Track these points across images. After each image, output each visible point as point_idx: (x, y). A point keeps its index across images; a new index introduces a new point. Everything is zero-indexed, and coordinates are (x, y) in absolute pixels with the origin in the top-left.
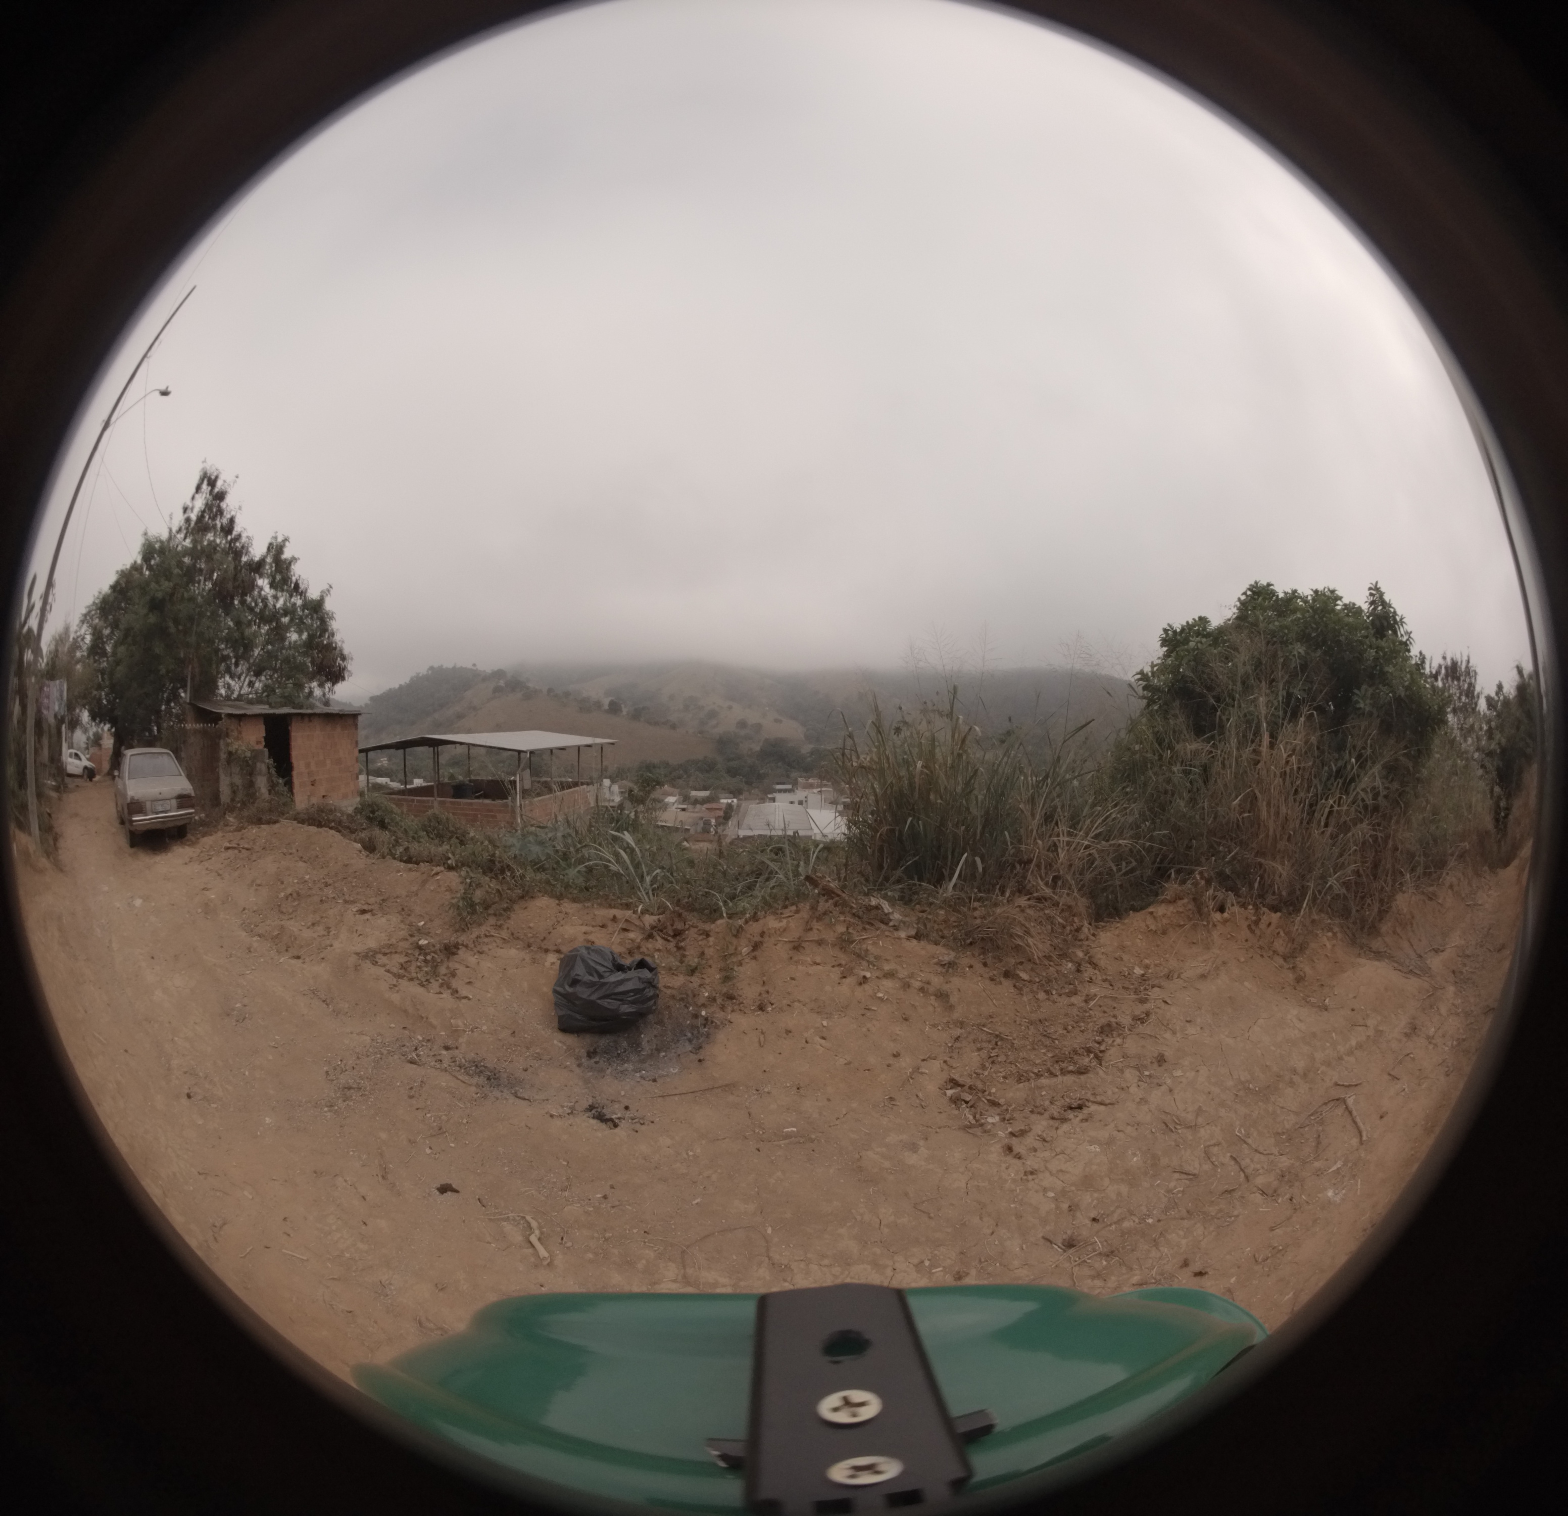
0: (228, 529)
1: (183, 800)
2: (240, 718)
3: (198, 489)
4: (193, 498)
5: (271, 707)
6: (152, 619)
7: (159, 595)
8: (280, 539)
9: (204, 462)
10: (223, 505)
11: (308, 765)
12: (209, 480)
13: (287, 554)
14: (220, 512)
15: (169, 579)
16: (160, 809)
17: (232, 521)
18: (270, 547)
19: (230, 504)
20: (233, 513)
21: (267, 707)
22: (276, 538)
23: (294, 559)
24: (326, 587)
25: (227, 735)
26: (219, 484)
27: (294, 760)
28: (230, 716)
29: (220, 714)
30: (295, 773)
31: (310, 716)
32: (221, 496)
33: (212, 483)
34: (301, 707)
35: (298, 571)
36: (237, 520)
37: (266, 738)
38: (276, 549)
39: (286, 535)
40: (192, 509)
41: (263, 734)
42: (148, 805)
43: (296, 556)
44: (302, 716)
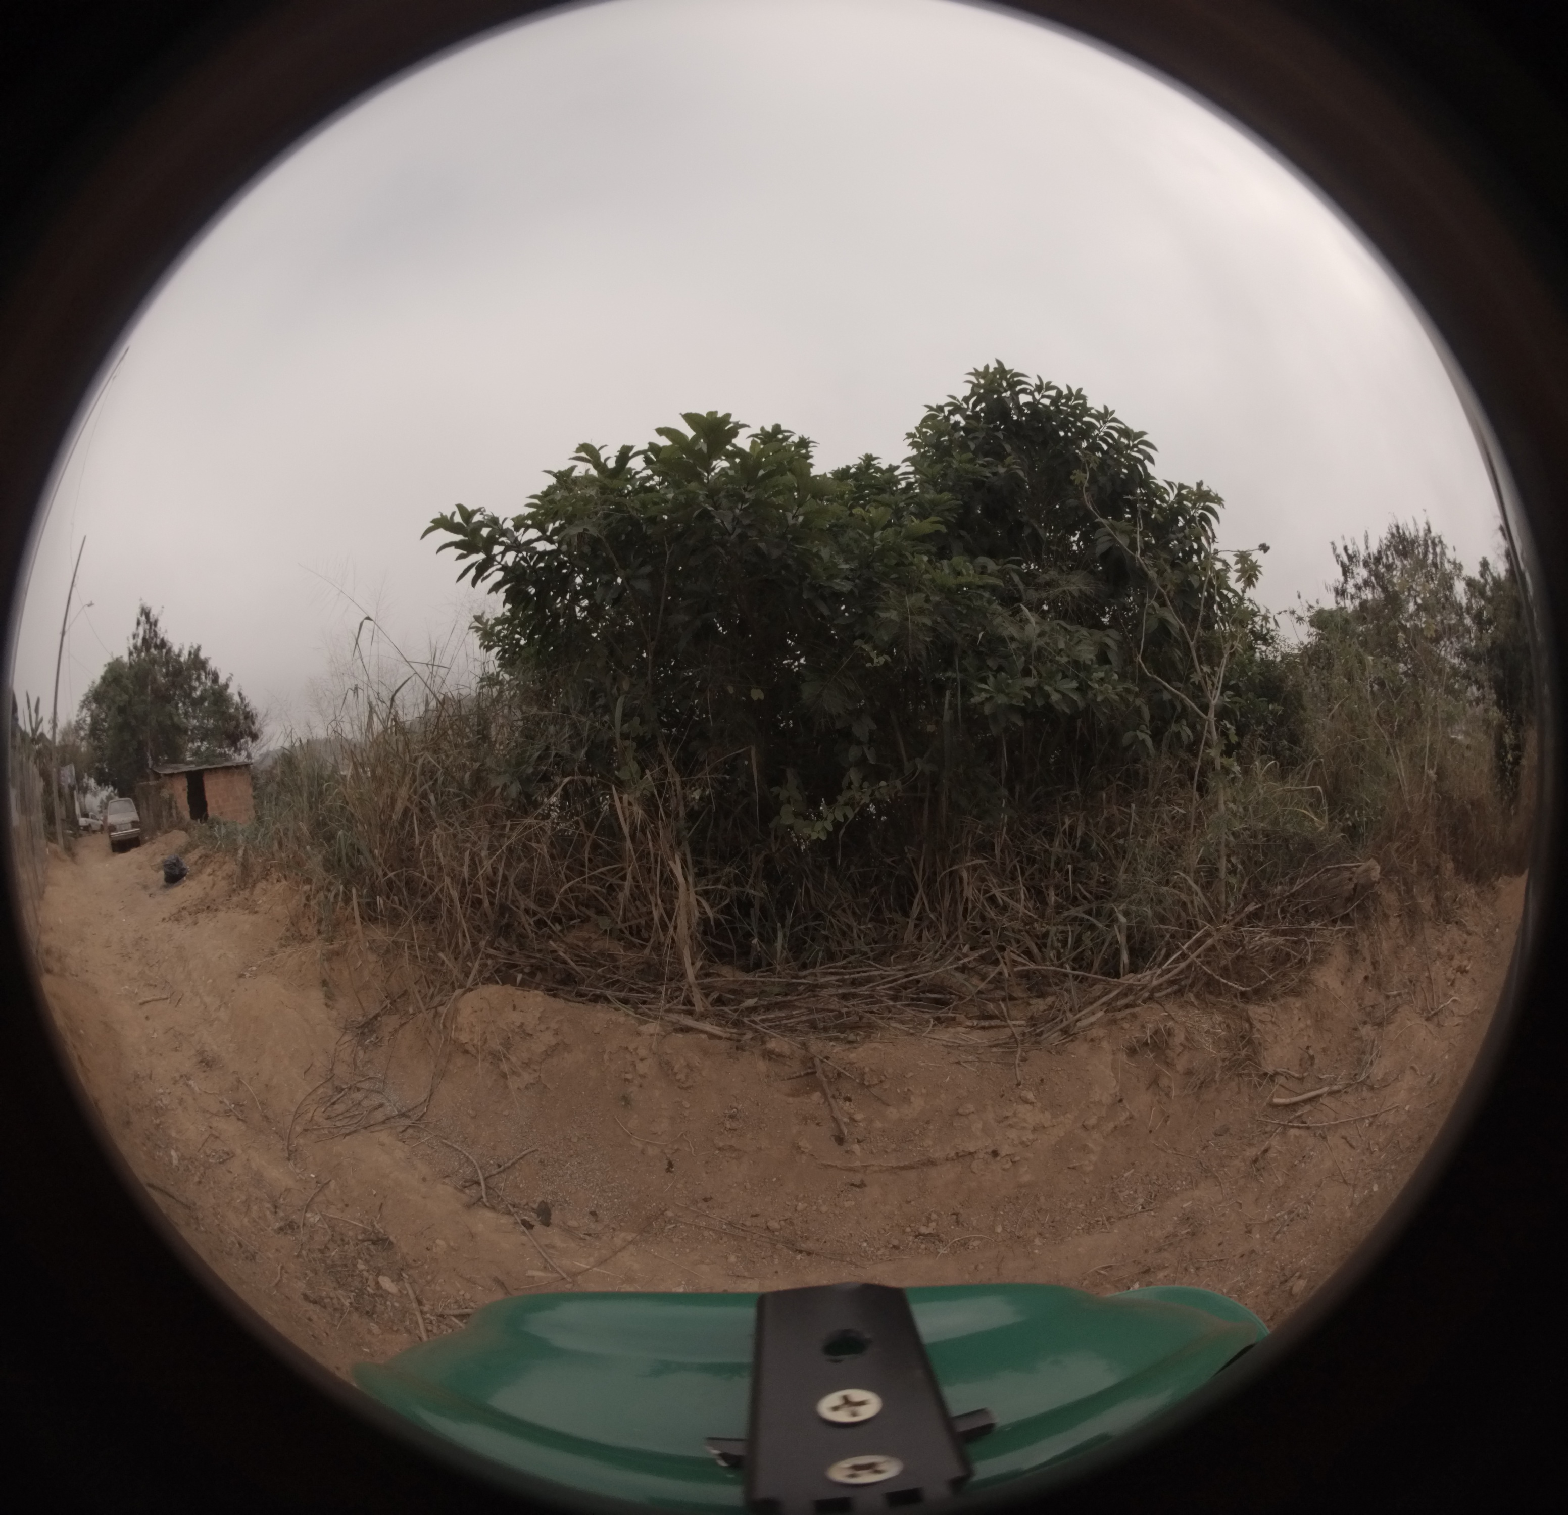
0: (163, 644)
2: (172, 775)
4: (137, 628)
6: (120, 719)
7: (122, 704)
8: (195, 647)
9: (141, 600)
10: (157, 629)
11: (217, 802)
12: (146, 612)
13: (202, 655)
15: (127, 692)
17: (164, 639)
20: (161, 636)
22: (192, 647)
23: (208, 657)
25: (164, 787)
26: (151, 615)
27: (208, 800)
28: (166, 775)
30: (209, 808)
31: (216, 769)
34: (213, 764)
35: (212, 665)
36: (167, 639)
37: (190, 787)
38: (195, 655)
40: (138, 635)
41: (186, 784)
42: (118, 827)
43: (208, 655)
44: (210, 770)
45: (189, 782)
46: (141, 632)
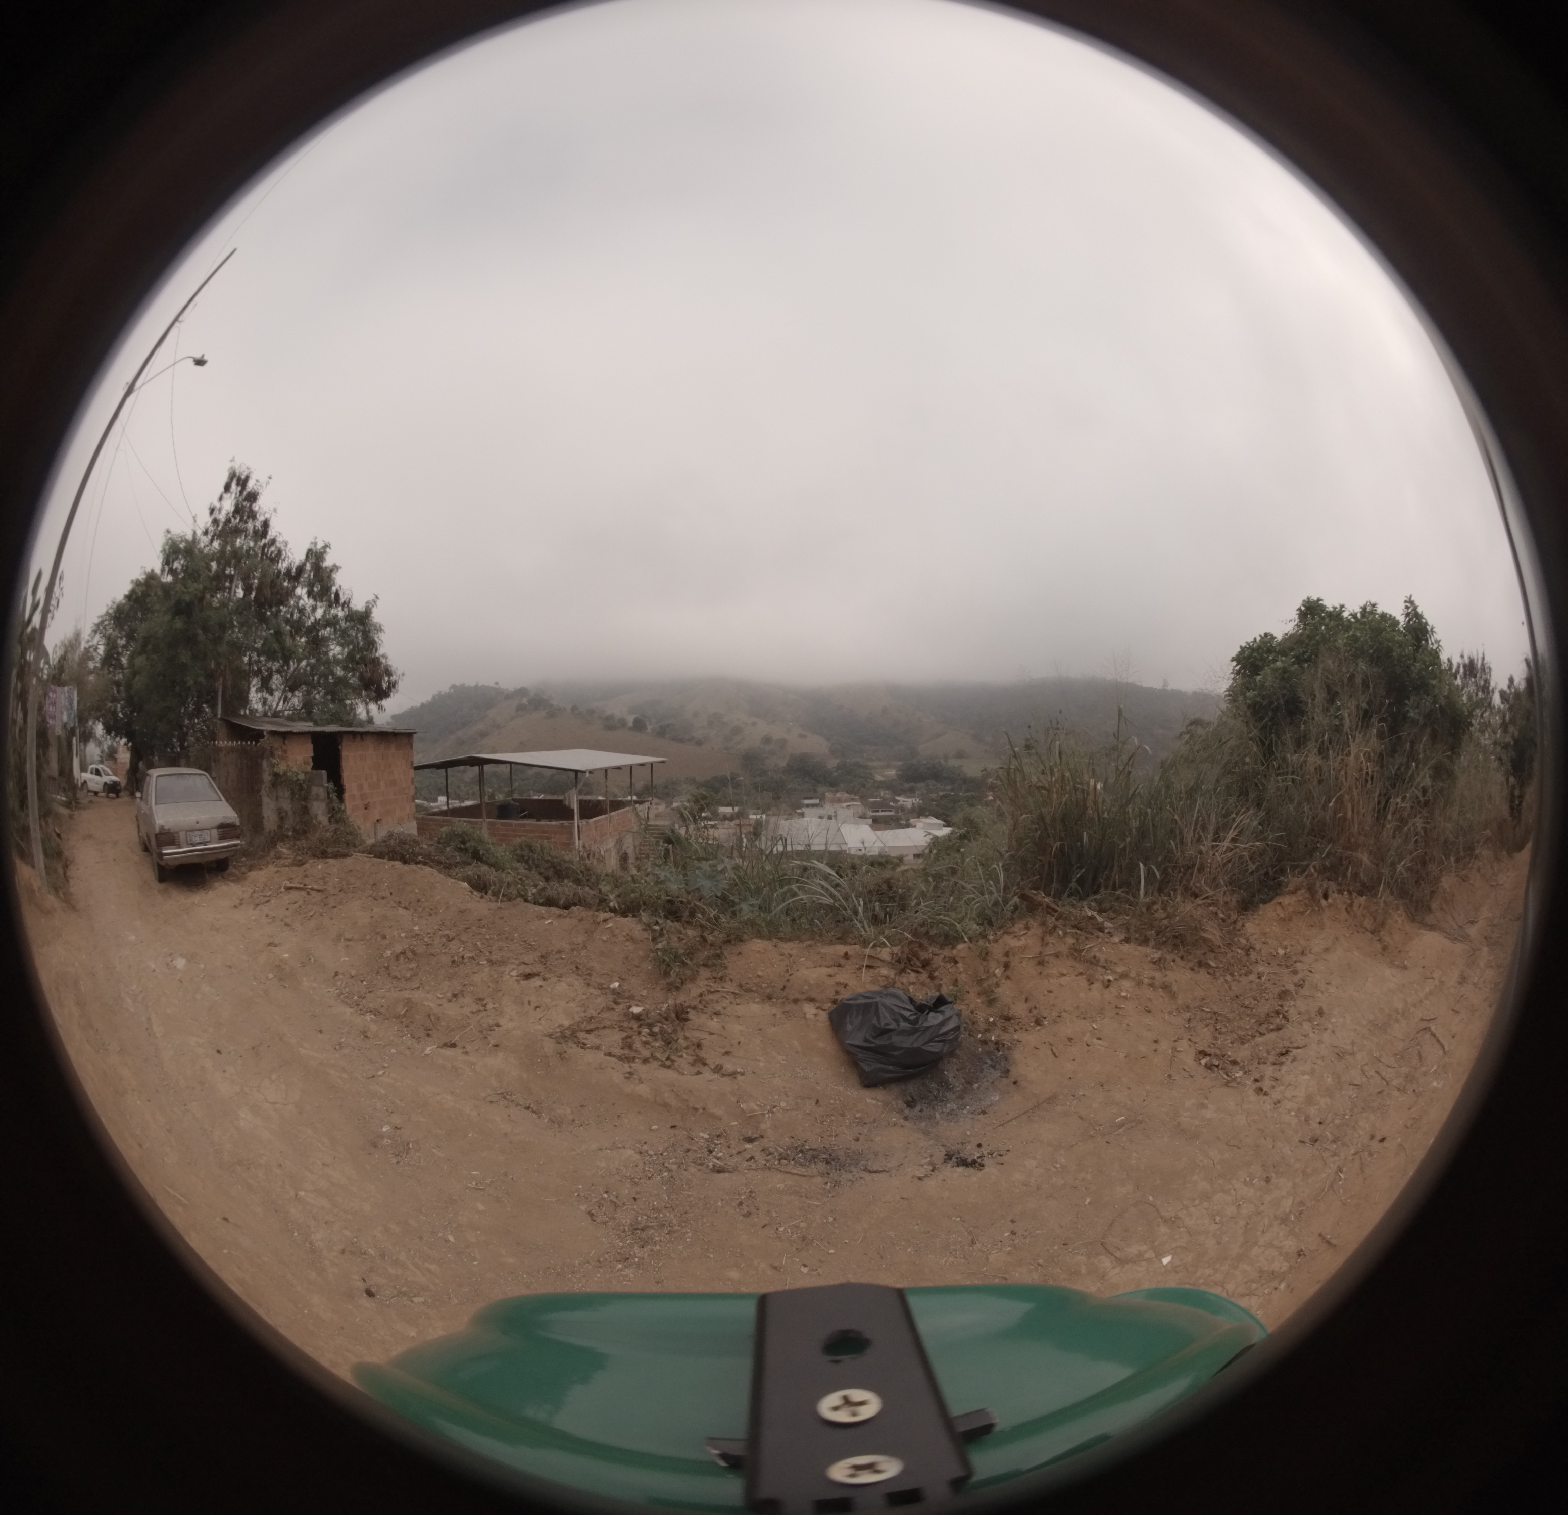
0: (262, 532)
1: (225, 830)
2: (285, 736)
3: (227, 488)
4: (221, 499)
5: (316, 723)
6: (178, 624)
7: (186, 600)
8: (320, 546)
9: (232, 460)
10: (256, 507)
11: (360, 787)
12: (237, 478)
13: (328, 562)
14: (253, 515)
15: (195, 583)
16: (198, 840)
17: (266, 524)
18: (310, 552)
19: (263, 506)
20: (267, 515)
21: (311, 724)
22: (316, 543)
23: (335, 568)
24: (372, 597)
25: (272, 755)
26: (250, 484)
27: (346, 783)
29: (262, 731)
30: (346, 796)
31: (358, 734)
32: (252, 497)
33: (243, 482)
34: (347, 725)
36: (272, 524)
37: (313, 758)
38: (316, 556)
39: (327, 541)
40: (220, 510)
41: (312, 755)
42: (182, 835)
43: (338, 564)
44: (354, 734)
45: (315, 750)
46: (228, 505)
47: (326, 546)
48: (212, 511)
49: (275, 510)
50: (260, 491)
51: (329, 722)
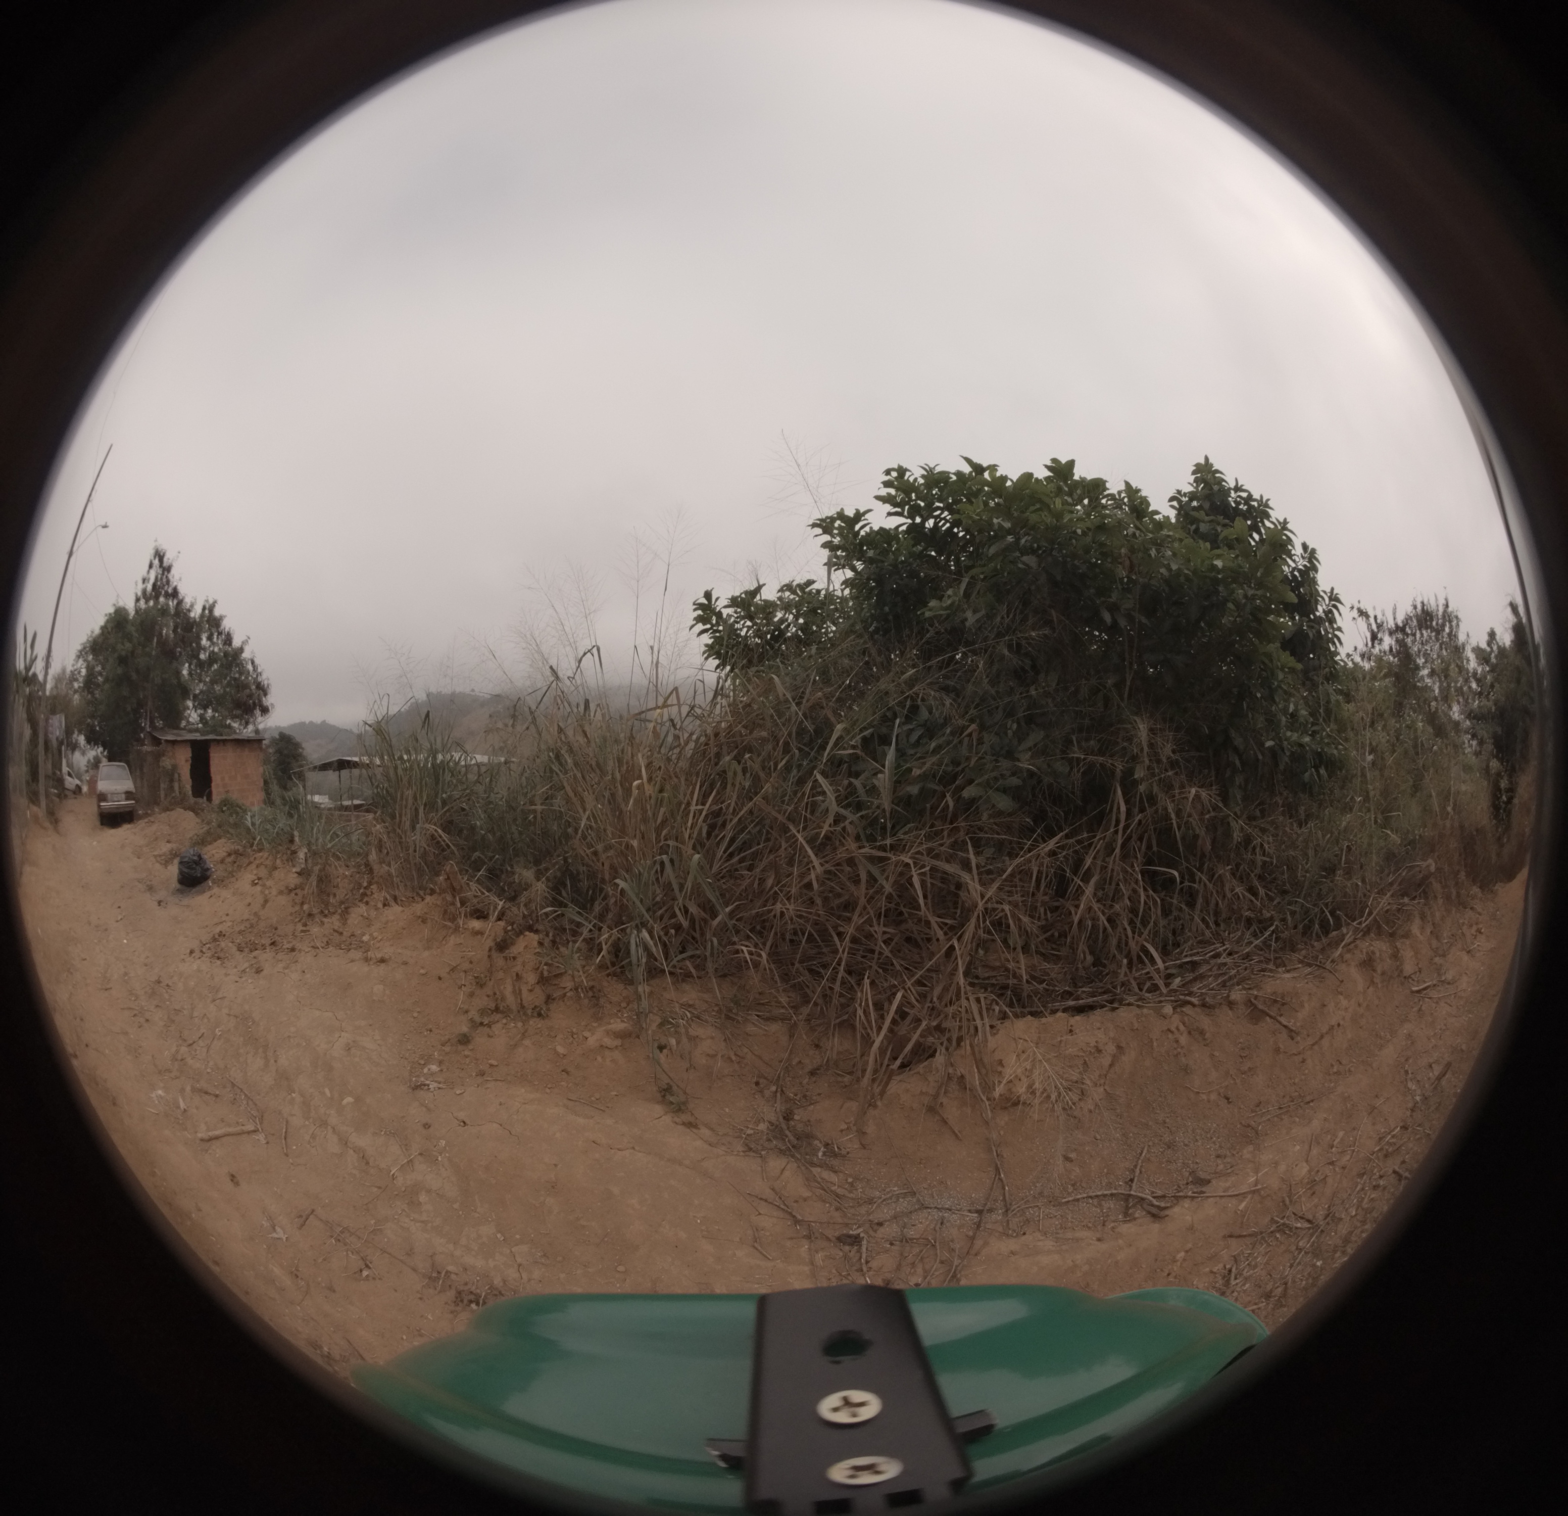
1: (129, 795)
2: (174, 742)
4: (148, 572)
8: (211, 601)
11: (223, 779)
12: (160, 555)
13: (217, 612)
15: (130, 641)
16: (116, 799)
17: (176, 588)
18: (204, 608)
19: (176, 576)
25: (164, 755)
26: (165, 560)
27: (213, 775)
28: (167, 741)
29: (160, 740)
30: (213, 785)
31: (224, 741)
33: (161, 559)
36: (180, 588)
37: (193, 758)
38: (209, 611)
40: (149, 579)
41: (190, 754)
42: (109, 796)
43: (224, 614)
44: (218, 741)
45: (193, 752)
46: (152, 576)
47: (215, 602)
48: (144, 580)
49: (180, 579)
50: (174, 564)
51: (208, 733)
